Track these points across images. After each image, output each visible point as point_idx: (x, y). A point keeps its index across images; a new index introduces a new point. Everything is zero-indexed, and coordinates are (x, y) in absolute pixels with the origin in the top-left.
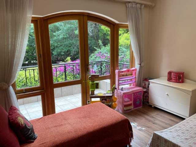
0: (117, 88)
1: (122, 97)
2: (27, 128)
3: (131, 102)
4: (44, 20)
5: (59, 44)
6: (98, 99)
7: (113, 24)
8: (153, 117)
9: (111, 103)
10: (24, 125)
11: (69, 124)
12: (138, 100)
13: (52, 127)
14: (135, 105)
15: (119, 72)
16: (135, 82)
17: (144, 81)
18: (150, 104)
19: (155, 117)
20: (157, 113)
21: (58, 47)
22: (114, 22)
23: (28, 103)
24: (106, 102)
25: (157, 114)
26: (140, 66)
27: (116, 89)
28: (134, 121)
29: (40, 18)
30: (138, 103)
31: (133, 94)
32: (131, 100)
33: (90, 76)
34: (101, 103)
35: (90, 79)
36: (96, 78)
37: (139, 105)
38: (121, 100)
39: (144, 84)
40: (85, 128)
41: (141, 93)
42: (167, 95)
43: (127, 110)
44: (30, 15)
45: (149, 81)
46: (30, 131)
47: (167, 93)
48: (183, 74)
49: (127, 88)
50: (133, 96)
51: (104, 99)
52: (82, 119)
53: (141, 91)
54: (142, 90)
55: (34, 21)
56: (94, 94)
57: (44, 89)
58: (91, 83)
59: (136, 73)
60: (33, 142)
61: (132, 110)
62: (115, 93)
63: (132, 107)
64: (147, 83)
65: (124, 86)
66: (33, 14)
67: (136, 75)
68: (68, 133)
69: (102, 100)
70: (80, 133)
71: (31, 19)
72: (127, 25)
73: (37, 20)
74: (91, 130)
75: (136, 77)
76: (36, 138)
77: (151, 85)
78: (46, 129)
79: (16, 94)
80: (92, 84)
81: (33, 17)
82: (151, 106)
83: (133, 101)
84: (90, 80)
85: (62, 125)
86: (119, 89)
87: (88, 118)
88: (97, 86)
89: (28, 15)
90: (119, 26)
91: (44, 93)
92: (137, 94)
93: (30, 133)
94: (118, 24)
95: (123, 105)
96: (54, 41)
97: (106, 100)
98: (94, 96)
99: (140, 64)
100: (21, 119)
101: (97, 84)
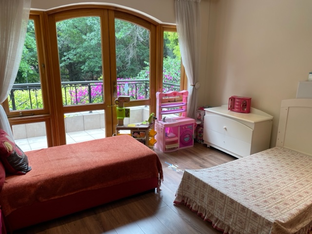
0: (158, 119)
1: (162, 130)
2: (17, 156)
3: (178, 138)
4: (49, 15)
5: (92, 53)
6: (129, 132)
7: (153, 25)
8: (203, 159)
9: (145, 138)
10: (13, 153)
11: (77, 157)
12: (188, 136)
13: (52, 160)
14: (183, 143)
15: (161, 96)
16: (186, 110)
17: (200, 110)
18: (205, 143)
19: (206, 158)
20: (210, 154)
21: (90, 58)
22: (156, 22)
23: (34, 136)
24: (138, 136)
25: (210, 156)
26: (193, 88)
27: (156, 119)
28: (176, 163)
29: (43, 12)
30: (186, 140)
31: (179, 127)
32: (177, 136)
33: (117, 99)
34: (132, 137)
35: (117, 102)
36: (125, 102)
37: (189, 143)
38: (162, 135)
39: (198, 115)
40: (96, 162)
41: (193, 127)
42: (226, 129)
43: (169, 149)
44: (27, 9)
45: (205, 109)
46: (22, 160)
47: (225, 127)
48: (250, 100)
49: (173, 119)
50: (180, 129)
51: (137, 132)
52: (96, 153)
53: (193, 124)
54: (194, 122)
55: (34, 16)
56: (123, 125)
57: (49, 113)
58: (119, 108)
59: (187, 98)
60: (25, 174)
61: (178, 149)
62: (155, 125)
63: (177, 145)
64: (202, 112)
65: (168, 116)
66: (32, 7)
67: (187, 101)
68: (72, 166)
69: (134, 133)
70: (87, 167)
71: (29, 14)
72: (175, 26)
73: (39, 16)
74: (103, 164)
75: (186, 104)
76: (29, 171)
77: (207, 115)
78: (45, 162)
79: (8, 118)
80: (120, 110)
81: (31, 11)
82: (205, 145)
83: (180, 137)
84: (117, 104)
85: (67, 158)
86: (160, 120)
87: (104, 152)
88: (127, 113)
89: (24, 8)
90: (163, 28)
91: (49, 119)
92: (186, 127)
93: (21, 163)
94: (161, 25)
95: (164, 141)
96: (84, 48)
97: (139, 133)
98: (122, 127)
99: (194, 86)
100: (9, 144)
101: (128, 111)
